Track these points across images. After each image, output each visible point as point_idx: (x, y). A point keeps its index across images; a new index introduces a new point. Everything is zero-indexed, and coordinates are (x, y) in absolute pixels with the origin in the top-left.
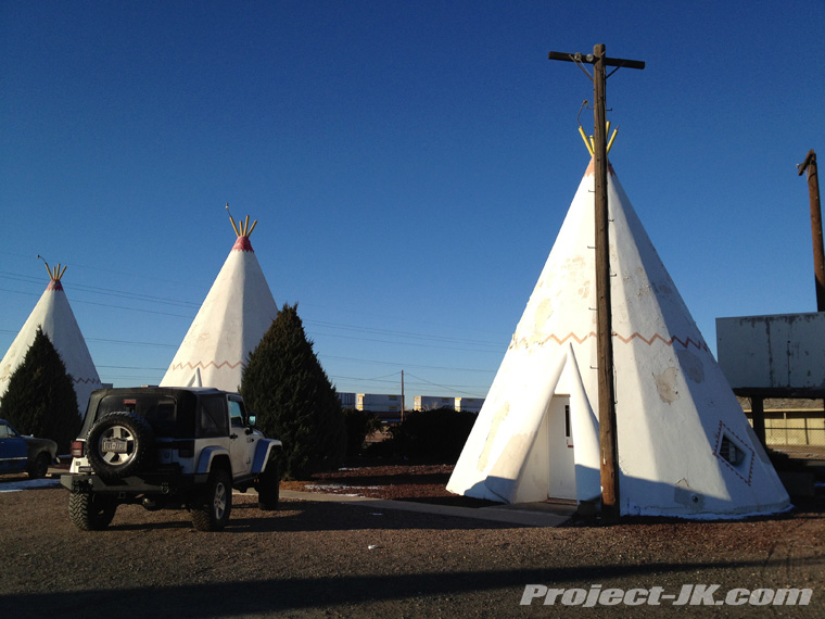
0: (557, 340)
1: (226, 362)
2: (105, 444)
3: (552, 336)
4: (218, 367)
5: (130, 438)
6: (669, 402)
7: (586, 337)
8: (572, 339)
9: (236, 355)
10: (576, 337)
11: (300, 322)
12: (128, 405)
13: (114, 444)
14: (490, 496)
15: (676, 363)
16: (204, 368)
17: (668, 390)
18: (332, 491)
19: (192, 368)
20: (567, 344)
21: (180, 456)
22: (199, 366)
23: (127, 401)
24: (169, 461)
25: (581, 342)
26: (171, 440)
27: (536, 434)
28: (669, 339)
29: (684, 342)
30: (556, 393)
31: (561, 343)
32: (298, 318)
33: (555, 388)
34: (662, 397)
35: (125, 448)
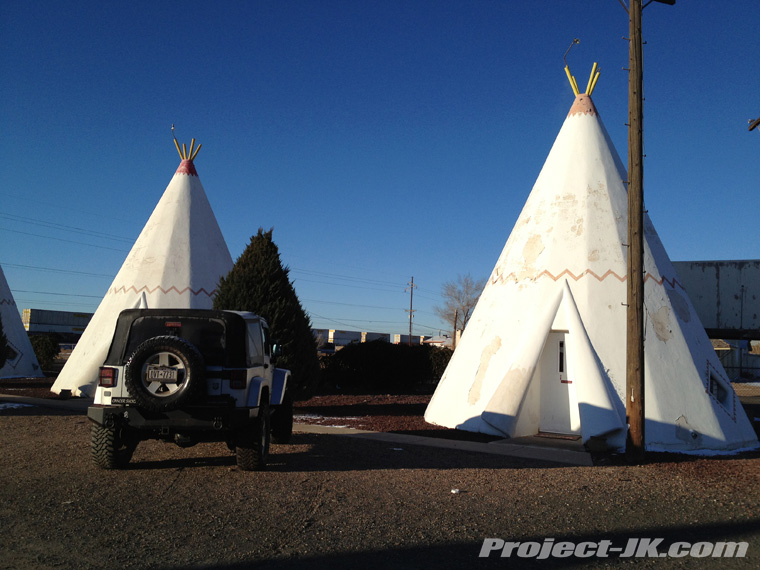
0: (551, 276)
1: (173, 287)
2: (150, 372)
3: (546, 272)
4: (165, 292)
5: (181, 366)
6: (665, 340)
7: (582, 275)
8: (566, 276)
9: (184, 279)
10: (571, 274)
11: (276, 249)
12: (171, 328)
13: (161, 372)
14: (485, 429)
15: (667, 302)
16: (150, 293)
17: (662, 329)
18: (314, 422)
19: (137, 292)
20: (562, 281)
21: (232, 387)
22: (145, 290)
23: (169, 324)
24: (218, 393)
25: (577, 279)
26: (219, 369)
27: (534, 369)
28: (660, 279)
29: (671, 281)
30: (554, 328)
31: (555, 279)
32: (273, 243)
33: (552, 324)
34: (658, 336)
35: (175, 377)
